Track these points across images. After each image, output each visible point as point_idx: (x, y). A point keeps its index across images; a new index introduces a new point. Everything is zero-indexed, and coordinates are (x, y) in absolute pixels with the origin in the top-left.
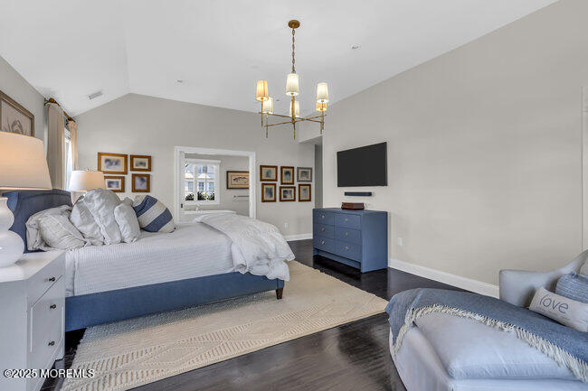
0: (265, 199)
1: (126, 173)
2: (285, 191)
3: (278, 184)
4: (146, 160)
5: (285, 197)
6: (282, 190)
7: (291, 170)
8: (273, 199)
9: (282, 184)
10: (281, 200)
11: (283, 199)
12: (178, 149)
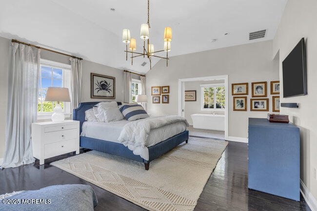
0: (236, 108)
1: (160, 95)
2: (255, 103)
3: (249, 97)
4: (167, 88)
5: (256, 107)
6: (253, 101)
7: (263, 85)
8: (244, 108)
9: (253, 96)
10: (251, 110)
11: (253, 108)
12: (180, 80)
